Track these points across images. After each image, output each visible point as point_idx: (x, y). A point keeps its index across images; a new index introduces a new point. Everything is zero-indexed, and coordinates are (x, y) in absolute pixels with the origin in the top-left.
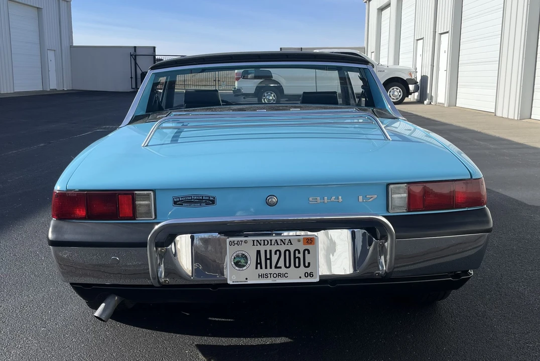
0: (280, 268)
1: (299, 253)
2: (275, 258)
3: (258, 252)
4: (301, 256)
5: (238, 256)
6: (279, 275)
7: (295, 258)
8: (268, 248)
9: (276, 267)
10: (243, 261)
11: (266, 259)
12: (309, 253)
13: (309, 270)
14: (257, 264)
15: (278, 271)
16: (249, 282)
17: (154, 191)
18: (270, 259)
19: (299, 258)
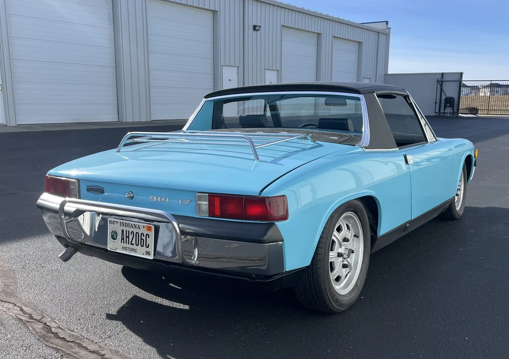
0: (133, 244)
1: (144, 236)
2: (131, 237)
3: (123, 231)
4: (144, 238)
5: (113, 231)
6: (133, 250)
7: (141, 239)
8: (128, 229)
9: (131, 244)
10: (115, 236)
11: (126, 237)
12: (149, 237)
13: (148, 250)
14: (122, 239)
15: (132, 247)
16: (118, 251)
17: (78, 180)
18: (128, 237)
19: (143, 239)
